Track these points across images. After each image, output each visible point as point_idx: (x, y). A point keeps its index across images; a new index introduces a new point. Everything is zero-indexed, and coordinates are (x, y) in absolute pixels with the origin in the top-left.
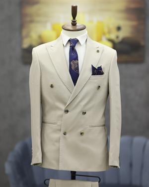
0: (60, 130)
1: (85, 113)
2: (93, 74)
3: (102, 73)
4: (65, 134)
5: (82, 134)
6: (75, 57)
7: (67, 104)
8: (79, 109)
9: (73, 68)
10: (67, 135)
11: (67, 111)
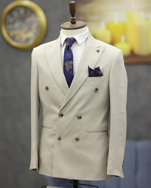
0: (54, 135)
1: (81, 117)
2: (90, 75)
3: (101, 75)
4: (59, 139)
5: (77, 139)
6: (70, 57)
7: (61, 108)
8: (73, 113)
9: (67, 69)
10: (62, 141)
11: (61, 115)
